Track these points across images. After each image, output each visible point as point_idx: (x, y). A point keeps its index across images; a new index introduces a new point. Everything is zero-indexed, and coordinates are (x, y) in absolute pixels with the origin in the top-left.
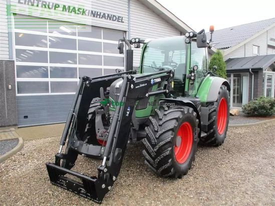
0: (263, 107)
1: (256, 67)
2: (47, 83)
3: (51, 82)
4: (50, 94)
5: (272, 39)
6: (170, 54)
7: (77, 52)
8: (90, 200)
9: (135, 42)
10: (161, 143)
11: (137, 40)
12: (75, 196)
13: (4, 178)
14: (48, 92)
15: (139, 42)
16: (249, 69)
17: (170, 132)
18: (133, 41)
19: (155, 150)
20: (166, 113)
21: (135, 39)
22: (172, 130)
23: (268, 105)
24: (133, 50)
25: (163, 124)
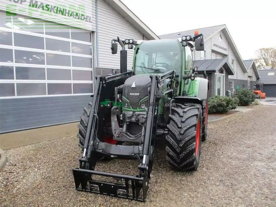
0: (220, 105)
1: (209, 69)
2: (13, 85)
3: (17, 84)
4: (16, 97)
5: (214, 45)
6: (154, 56)
7: (45, 51)
8: (132, 200)
9: (129, 43)
10: (187, 139)
11: (131, 41)
12: (112, 199)
13: (14, 192)
14: (14, 95)
15: (133, 43)
16: (204, 72)
17: (194, 128)
18: (127, 42)
19: (181, 145)
20: (185, 110)
21: (129, 40)
22: (195, 125)
23: (224, 103)
24: (126, 51)
25: (185, 120)
